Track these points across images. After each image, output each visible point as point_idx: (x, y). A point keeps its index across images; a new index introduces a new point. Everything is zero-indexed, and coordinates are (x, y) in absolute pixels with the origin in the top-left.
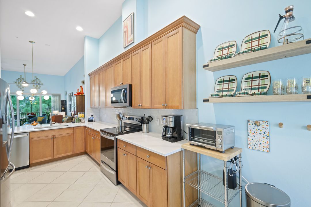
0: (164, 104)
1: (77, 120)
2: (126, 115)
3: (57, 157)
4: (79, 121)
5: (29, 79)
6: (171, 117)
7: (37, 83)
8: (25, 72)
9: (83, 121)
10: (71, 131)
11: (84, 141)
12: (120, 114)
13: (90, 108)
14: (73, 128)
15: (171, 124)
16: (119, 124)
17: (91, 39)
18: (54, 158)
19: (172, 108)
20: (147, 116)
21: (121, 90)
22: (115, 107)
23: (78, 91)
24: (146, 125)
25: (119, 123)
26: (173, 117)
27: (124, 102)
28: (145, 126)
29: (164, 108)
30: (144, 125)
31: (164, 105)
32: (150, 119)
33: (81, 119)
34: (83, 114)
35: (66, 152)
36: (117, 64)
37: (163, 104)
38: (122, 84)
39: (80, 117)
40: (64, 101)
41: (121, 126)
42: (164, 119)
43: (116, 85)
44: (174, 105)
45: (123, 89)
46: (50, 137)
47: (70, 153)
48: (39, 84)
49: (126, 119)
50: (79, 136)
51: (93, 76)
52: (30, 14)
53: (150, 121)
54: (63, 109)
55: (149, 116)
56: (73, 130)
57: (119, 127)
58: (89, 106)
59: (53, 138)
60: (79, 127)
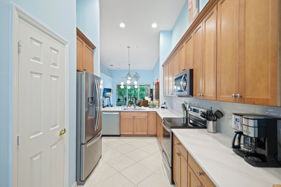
0: (236, 93)
1: (153, 106)
2: (192, 106)
3: (136, 134)
4: (154, 107)
5: (133, 74)
6: (251, 119)
7: (136, 77)
8: (129, 70)
9: (157, 107)
10: (146, 115)
11: (155, 125)
12: (185, 105)
13: (163, 96)
14: (147, 112)
15: (250, 130)
16: (184, 115)
17: (164, 32)
18: (134, 134)
19: (252, 102)
20: (214, 110)
21: (181, 77)
22: (179, 96)
23: (157, 81)
24: (212, 122)
25: (184, 113)
26: (254, 119)
27: (184, 90)
28: (210, 124)
29: (235, 102)
30: (210, 121)
31: (235, 96)
32: (219, 114)
33: (155, 106)
34: (157, 101)
35: (142, 132)
36: (180, 49)
37: (233, 95)
38: (184, 70)
39: (155, 103)
40: (152, 89)
41: (186, 117)
42: (238, 120)
43: (179, 72)
44: (256, 97)
45: (183, 76)
46: (132, 117)
47: (145, 133)
48: (138, 77)
49: (191, 110)
50: (152, 119)
51: (165, 66)
52: (122, 25)
53: (219, 118)
54: (151, 95)
55: (218, 111)
56: (147, 114)
57: (184, 118)
58: (162, 95)
59: (134, 118)
60: (152, 112)
